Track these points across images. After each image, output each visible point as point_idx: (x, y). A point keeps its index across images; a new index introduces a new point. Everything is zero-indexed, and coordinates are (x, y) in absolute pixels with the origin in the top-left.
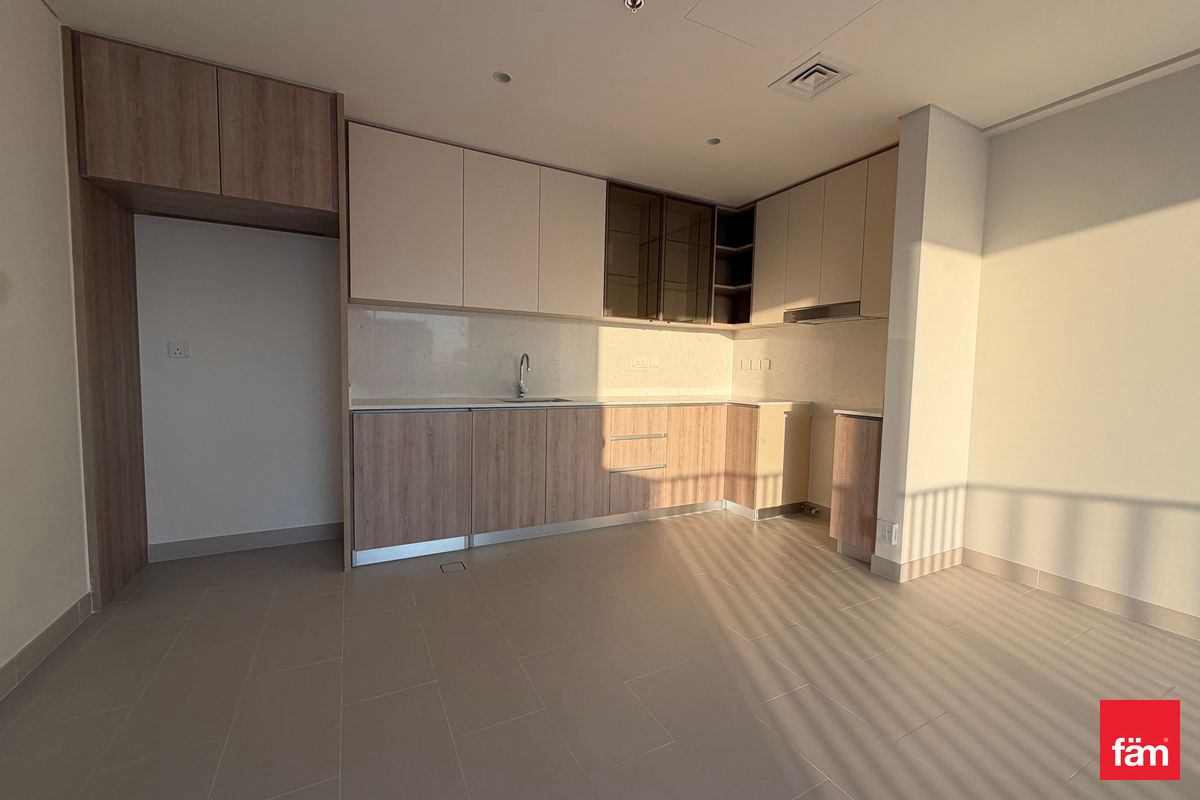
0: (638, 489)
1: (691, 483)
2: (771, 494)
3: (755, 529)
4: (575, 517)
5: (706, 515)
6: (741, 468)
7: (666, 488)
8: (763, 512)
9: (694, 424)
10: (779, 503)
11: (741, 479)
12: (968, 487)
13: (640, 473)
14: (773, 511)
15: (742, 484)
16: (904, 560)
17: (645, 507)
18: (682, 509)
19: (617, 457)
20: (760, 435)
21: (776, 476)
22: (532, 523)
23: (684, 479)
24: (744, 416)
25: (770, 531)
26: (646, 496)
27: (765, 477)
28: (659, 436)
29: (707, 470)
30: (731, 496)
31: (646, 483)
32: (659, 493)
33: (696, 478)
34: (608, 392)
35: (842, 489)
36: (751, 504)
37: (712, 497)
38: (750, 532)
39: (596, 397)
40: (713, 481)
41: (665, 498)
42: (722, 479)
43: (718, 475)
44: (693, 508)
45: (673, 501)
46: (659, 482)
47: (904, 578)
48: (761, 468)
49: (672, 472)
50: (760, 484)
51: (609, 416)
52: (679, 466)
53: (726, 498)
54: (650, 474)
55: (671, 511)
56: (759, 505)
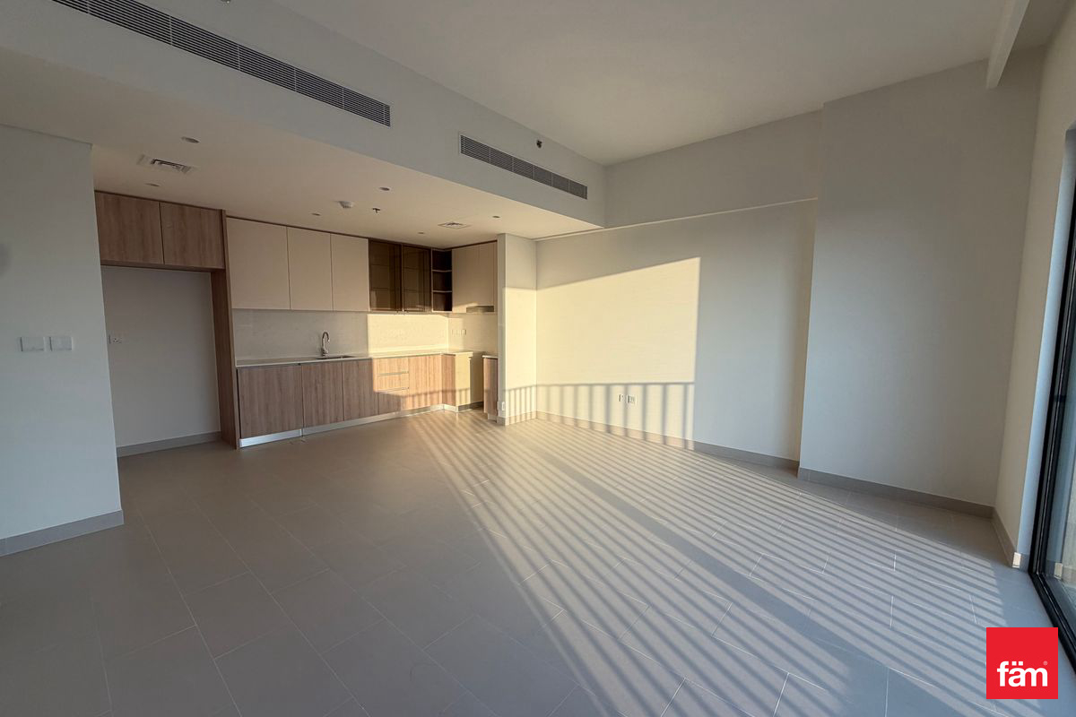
0: (393, 402)
1: (423, 397)
2: (465, 398)
3: (457, 417)
4: (360, 416)
5: (432, 412)
6: (449, 388)
7: (409, 401)
8: (460, 408)
9: (423, 365)
10: (469, 402)
11: (449, 393)
12: (537, 386)
13: (395, 393)
14: (466, 407)
15: (449, 395)
16: (507, 416)
17: (398, 410)
18: (419, 410)
19: (382, 384)
20: (457, 370)
21: (466, 390)
22: (336, 421)
23: (419, 395)
24: (449, 359)
25: (464, 418)
26: (399, 404)
27: (460, 391)
28: (405, 373)
29: (432, 390)
30: (445, 402)
31: (398, 398)
32: (405, 403)
33: (426, 394)
34: (373, 352)
35: (487, 391)
36: (454, 404)
37: (435, 401)
38: (455, 419)
39: (368, 354)
40: (435, 396)
41: (409, 405)
42: (441, 394)
43: (438, 392)
44: (425, 409)
45: (413, 406)
46: (406, 397)
47: (507, 423)
48: (458, 387)
49: (412, 392)
50: (457, 394)
51: (375, 364)
52: (417, 388)
53: (443, 403)
54: (400, 393)
55: (413, 411)
56: (458, 404)
